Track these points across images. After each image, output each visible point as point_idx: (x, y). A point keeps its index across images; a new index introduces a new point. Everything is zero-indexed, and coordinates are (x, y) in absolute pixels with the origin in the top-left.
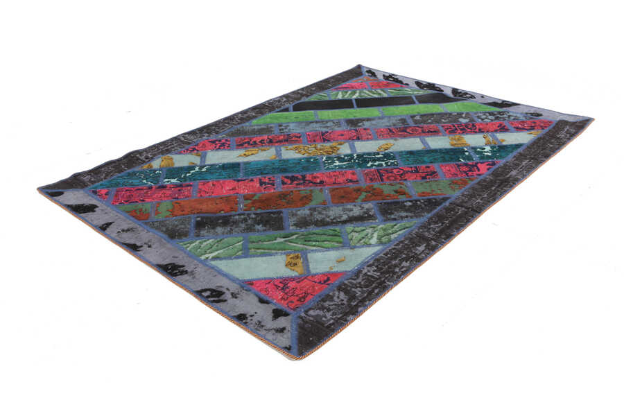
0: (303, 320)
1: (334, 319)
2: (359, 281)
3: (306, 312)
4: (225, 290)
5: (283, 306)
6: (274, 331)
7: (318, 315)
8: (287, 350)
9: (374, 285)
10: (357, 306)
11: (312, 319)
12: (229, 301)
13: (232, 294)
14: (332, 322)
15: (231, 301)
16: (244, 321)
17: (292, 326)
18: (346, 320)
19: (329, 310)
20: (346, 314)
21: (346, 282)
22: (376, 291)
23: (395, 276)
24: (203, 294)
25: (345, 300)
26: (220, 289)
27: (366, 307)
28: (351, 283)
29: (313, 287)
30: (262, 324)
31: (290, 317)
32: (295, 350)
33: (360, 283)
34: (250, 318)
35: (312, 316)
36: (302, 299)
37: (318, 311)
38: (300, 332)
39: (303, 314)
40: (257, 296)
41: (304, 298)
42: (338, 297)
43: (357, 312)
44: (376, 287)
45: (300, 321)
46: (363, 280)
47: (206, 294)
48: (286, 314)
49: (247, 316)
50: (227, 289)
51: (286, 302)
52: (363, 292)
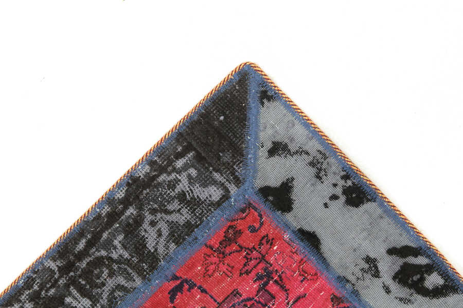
0: (233, 174)
1: (174, 170)
2: (111, 283)
3: (226, 197)
4: (394, 286)
5: (272, 219)
6: (293, 147)
7: (204, 185)
8: (269, 94)
9: (83, 264)
10: (126, 202)
11: (217, 176)
12: (383, 251)
13: (377, 275)
14: (180, 163)
15: (378, 251)
16: (349, 183)
17: (256, 159)
18: (152, 163)
19: (182, 197)
20: (149, 181)
21: (138, 282)
22: (81, 245)
23: (36, 287)
24: (440, 281)
25: (146, 225)
26: (404, 292)
27: (109, 199)
28: (129, 278)
29: (206, 274)
30: (313, 171)
31: (259, 183)
32: (253, 91)
33: (111, 274)
34: (338, 191)
35: (215, 182)
36: (231, 236)
37: (203, 197)
38: (242, 138)
39: (233, 189)
40: (323, 260)
41: (227, 241)
42: (160, 234)
43: (128, 184)
44: (80, 256)
45: (240, 171)
46: (103, 284)
47: (434, 280)
48: (265, 191)
49: (343, 199)
50: (388, 291)
51: (263, 232)
52: (108, 245)
